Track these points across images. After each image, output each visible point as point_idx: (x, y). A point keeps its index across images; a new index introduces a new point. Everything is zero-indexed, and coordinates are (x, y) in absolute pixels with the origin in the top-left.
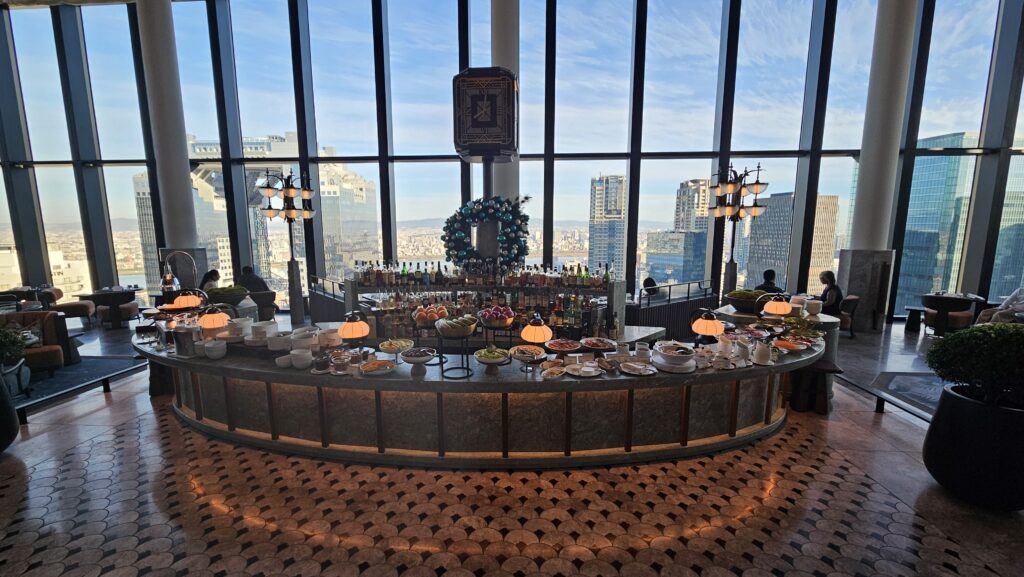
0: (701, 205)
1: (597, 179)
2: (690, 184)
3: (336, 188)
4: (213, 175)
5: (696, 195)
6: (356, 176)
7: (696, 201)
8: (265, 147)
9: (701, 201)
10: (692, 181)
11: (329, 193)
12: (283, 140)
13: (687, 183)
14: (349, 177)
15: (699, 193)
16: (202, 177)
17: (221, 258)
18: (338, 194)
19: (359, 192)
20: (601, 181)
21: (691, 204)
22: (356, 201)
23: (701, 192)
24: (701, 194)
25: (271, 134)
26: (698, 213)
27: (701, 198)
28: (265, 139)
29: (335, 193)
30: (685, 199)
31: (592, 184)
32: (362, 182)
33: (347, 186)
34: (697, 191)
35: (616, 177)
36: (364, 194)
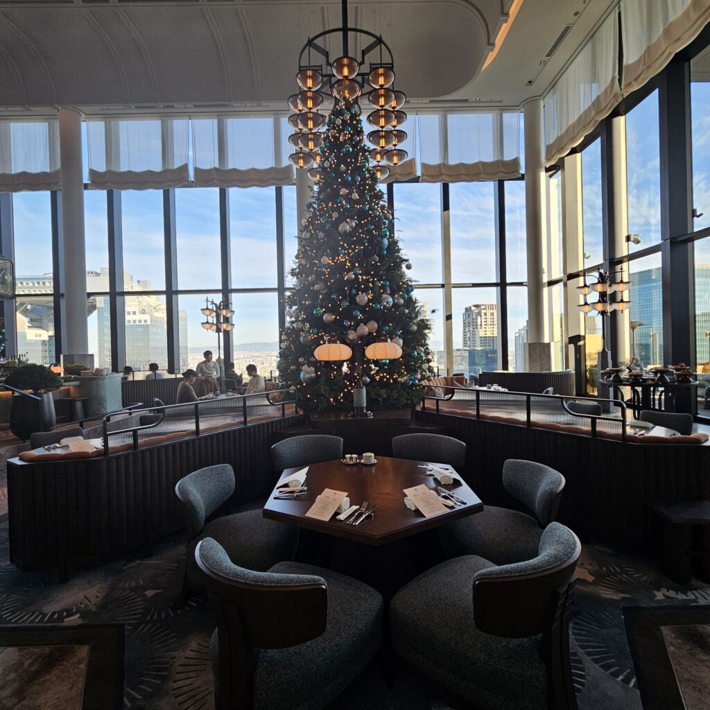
0: (483, 326)
2: (473, 308)
3: (147, 317)
4: (29, 307)
5: (479, 318)
7: (479, 323)
9: (483, 323)
10: (474, 306)
11: (140, 321)
13: (470, 307)
14: (161, 307)
15: (481, 316)
18: (149, 322)
21: (475, 326)
23: (483, 314)
24: (483, 317)
26: (481, 333)
27: (483, 320)
30: (470, 320)
34: (479, 314)
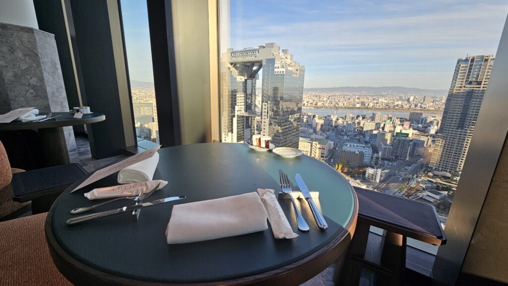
1: (464, 59)
3: (284, 70)
6: (296, 63)
8: (257, 52)
12: (264, 47)
14: (292, 64)
16: (234, 67)
17: (237, 101)
18: (285, 73)
19: (296, 72)
20: (467, 60)
22: (293, 76)
25: (260, 45)
28: (258, 48)
29: (283, 72)
31: (458, 63)
32: (298, 66)
33: (290, 68)
35: (482, 57)
36: (298, 72)
